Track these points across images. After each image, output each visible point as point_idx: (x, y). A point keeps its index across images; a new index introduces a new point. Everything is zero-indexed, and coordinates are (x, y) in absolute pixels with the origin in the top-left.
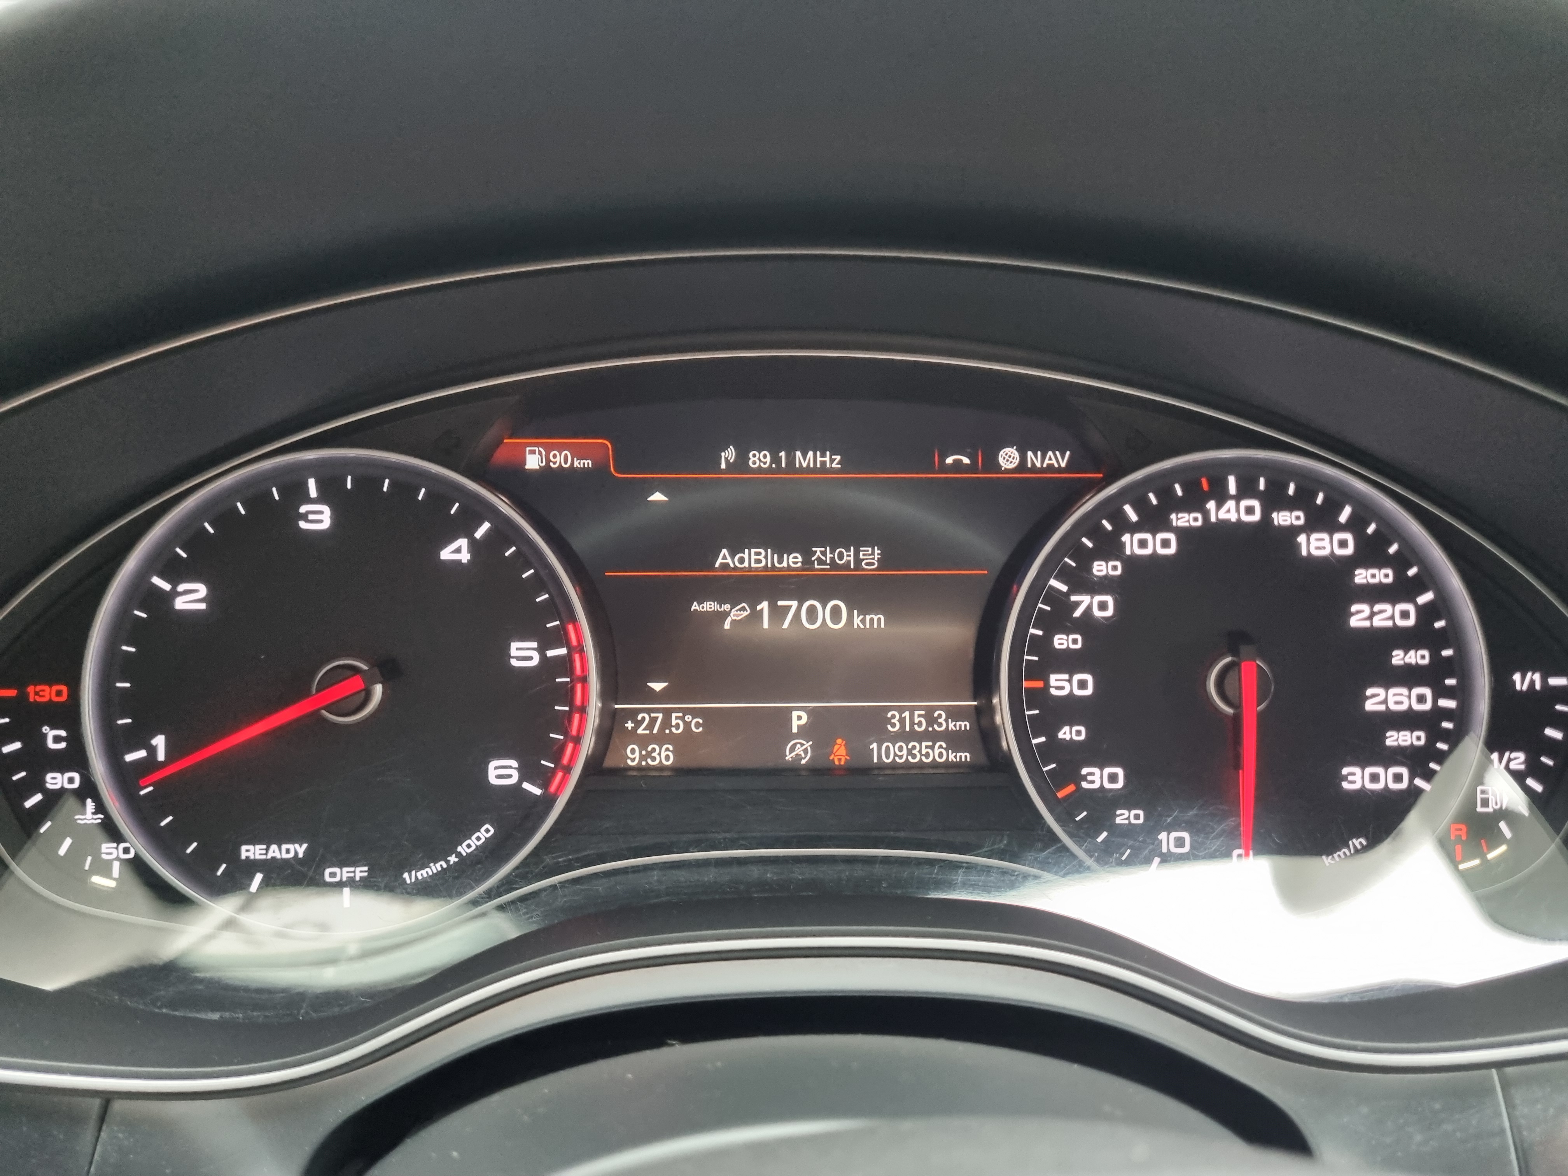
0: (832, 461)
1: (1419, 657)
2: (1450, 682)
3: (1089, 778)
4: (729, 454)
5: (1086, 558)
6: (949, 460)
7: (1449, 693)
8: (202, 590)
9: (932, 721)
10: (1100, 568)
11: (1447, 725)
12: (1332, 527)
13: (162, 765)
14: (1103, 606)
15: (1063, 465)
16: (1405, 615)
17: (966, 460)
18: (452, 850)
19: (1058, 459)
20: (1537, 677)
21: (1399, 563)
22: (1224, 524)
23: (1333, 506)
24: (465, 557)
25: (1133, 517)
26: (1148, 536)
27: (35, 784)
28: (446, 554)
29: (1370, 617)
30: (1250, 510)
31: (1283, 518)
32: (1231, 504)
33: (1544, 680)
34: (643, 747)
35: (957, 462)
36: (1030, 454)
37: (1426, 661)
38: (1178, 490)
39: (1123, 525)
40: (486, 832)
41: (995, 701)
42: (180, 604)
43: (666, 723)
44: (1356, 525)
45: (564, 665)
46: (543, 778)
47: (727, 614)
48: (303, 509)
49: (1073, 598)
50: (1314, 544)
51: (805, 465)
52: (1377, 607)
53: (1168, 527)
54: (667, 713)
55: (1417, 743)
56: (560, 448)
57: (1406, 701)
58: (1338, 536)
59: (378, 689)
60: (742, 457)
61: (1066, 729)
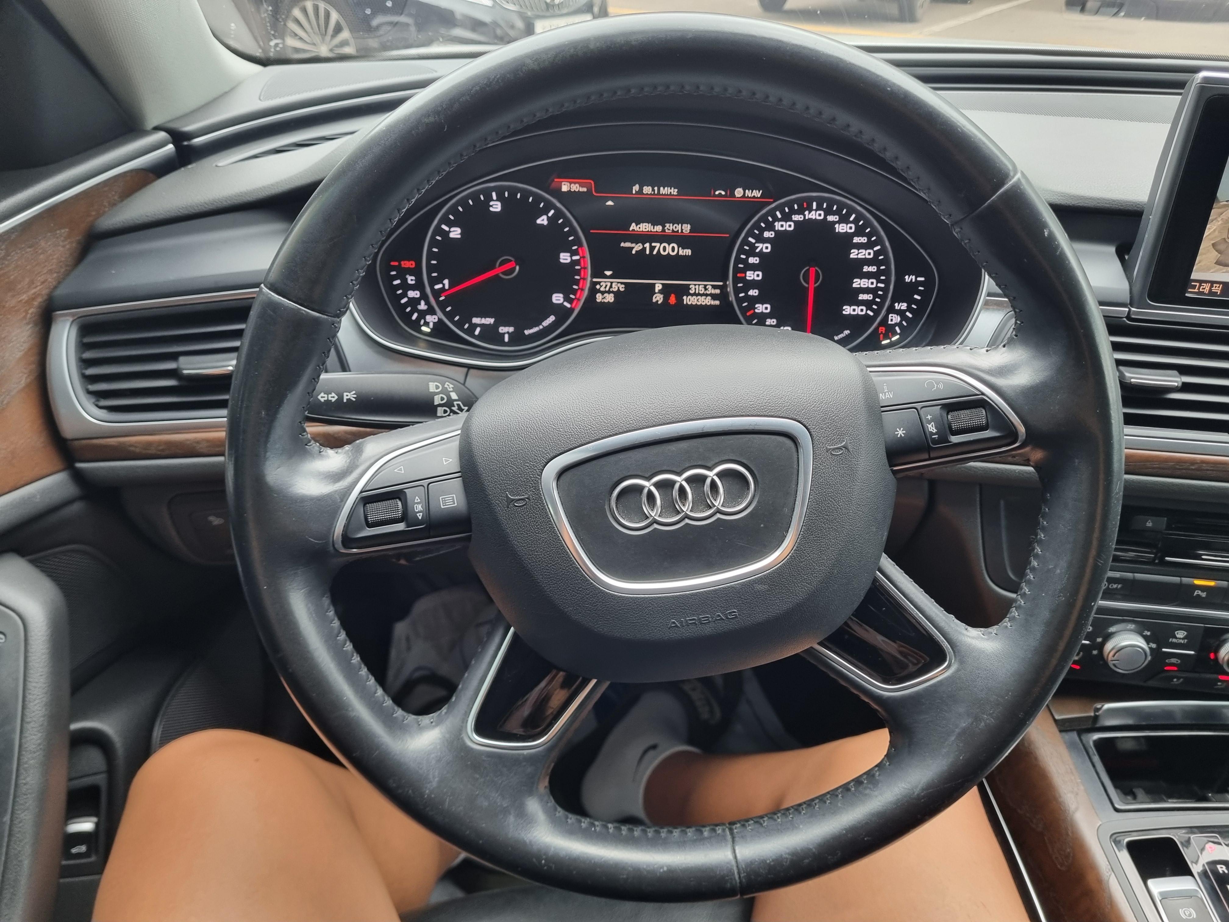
0: (674, 191)
1: (873, 269)
2: (883, 278)
3: (758, 308)
4: (636, 188)
5: (762, 230)
6: (717, 193)
7: (882, 281)
8: (459, 230)
9: (706, 289)
10: (767, 234)
11: (880, 293)
12: (847, 222)
13: (447, 290)
14: (767, 248)
15: (759, 196)
16: (869, 254)
17: (723, 193)
18: (541, 324)
19: (757, 194)
20: (914, 277)
21: (869, 235)
22: (810, 219)
23: (849, 215)
24: (545, 223)
25: (779, 216)
26: (784, 223)
27: (404, 295)
28: (539, 221)
29: (857, 255)
30: (820, 215)
31: (831, 218)
32: (813, 212)
33: (916, 278)
34: (603, 294)
35: (720, 194)
36: (747, 191)
37: (875, 270)
38: (796, 207)
39: (776, 219)
40: (552, 318)
41: (728, 283)
42: (452, 235)
43: (611, 287)
44: (856, 222)
45: (577, 262)
46: (570, 301)
47: (633, 248)
48: (491, 203)
49: (757, 245)
50: (841, 228)
51: (664, 193)
52: (860, 251)
53: (791, 220)
54: (612, 283)
55: (869, 299)
56: (575, 183)
57: (867, 284)
58: (849, 225)
59: (518, 268)
60: (641, 189)
61: (751, 291)
